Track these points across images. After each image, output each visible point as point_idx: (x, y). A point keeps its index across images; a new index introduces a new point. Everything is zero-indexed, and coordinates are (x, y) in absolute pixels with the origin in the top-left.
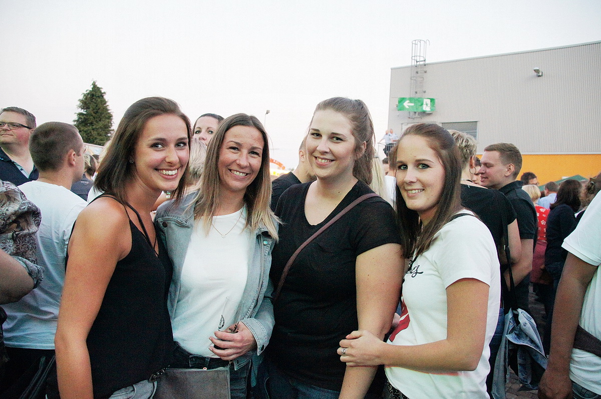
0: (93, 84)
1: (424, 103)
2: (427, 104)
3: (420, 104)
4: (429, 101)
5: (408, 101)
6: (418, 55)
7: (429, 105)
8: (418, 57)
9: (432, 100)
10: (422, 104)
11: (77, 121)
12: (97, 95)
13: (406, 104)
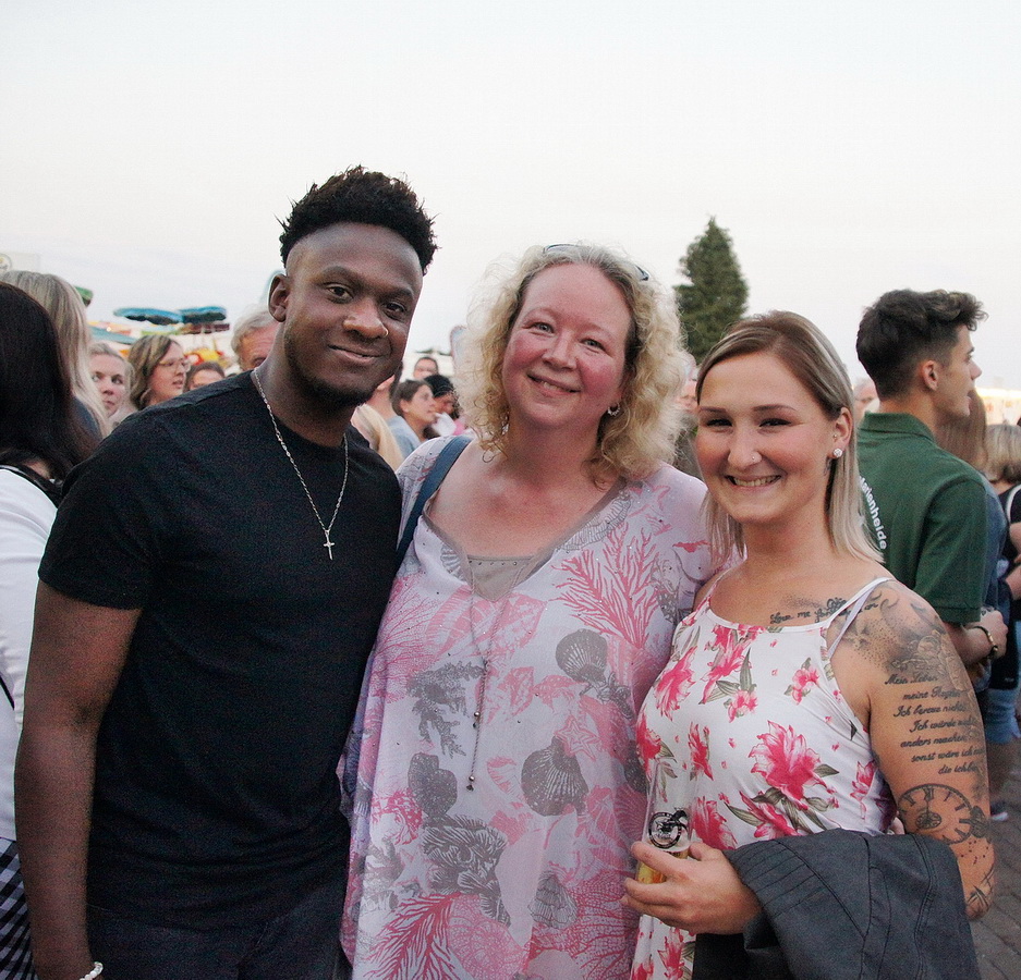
0: (709, 224)
12: (713, 246)
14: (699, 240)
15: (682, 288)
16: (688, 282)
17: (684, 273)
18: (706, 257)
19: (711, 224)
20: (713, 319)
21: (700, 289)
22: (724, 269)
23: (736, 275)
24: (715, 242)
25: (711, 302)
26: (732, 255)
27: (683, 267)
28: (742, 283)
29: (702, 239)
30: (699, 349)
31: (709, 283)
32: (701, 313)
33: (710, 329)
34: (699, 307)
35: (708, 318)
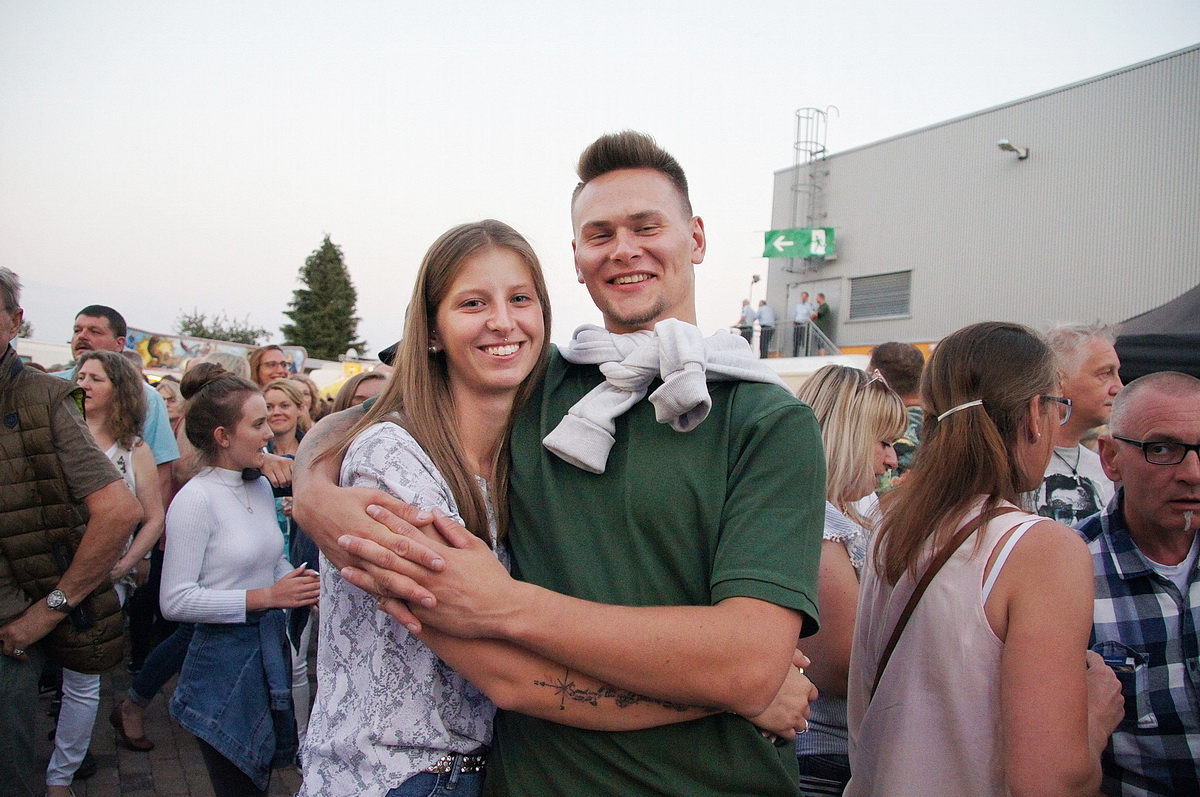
0: (325, 240)
1: (814, 239)
2: (818, 241)
3: (804, 241)
4: (821, 234)
5: (782, 238)
6: (814, 140)
7: (823, 242)
8: (814, 145)
9: (828, 232)
10: (809, 241)
11: (295, 304)
12: (328, 259)
13: (779, 243)
14: (315, 254)
15: (301, 293)
16: (306, 288)
17: (303, 280)
18: (322, 267)
19: (327, 241)
20: (327, 319)
21: (316, 294)
22: (337, 278)
23: (347, 283)
24: (330, 255)
25: (325, 305)
26: (343, 267)
27: (302, 275)
28: (352, 289)
29: (319, 253)
30: (314, 343)
31: (324, 289)
32: (316, 314)
33: (324, 327)
34: (315, 308)
35: (322, 317)
